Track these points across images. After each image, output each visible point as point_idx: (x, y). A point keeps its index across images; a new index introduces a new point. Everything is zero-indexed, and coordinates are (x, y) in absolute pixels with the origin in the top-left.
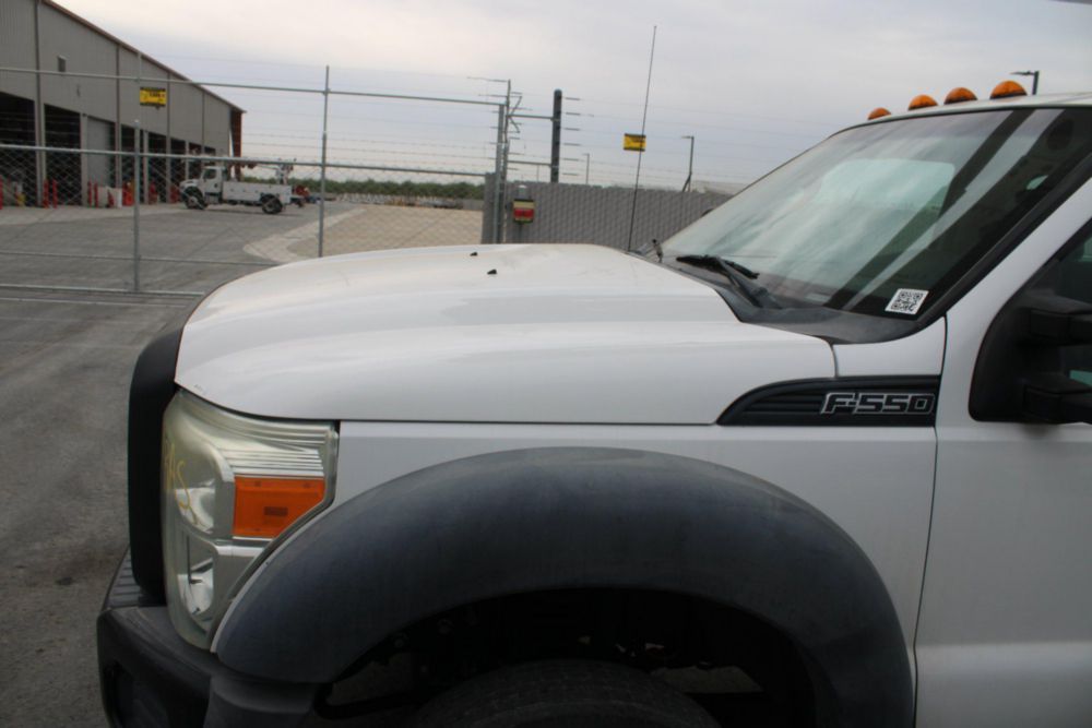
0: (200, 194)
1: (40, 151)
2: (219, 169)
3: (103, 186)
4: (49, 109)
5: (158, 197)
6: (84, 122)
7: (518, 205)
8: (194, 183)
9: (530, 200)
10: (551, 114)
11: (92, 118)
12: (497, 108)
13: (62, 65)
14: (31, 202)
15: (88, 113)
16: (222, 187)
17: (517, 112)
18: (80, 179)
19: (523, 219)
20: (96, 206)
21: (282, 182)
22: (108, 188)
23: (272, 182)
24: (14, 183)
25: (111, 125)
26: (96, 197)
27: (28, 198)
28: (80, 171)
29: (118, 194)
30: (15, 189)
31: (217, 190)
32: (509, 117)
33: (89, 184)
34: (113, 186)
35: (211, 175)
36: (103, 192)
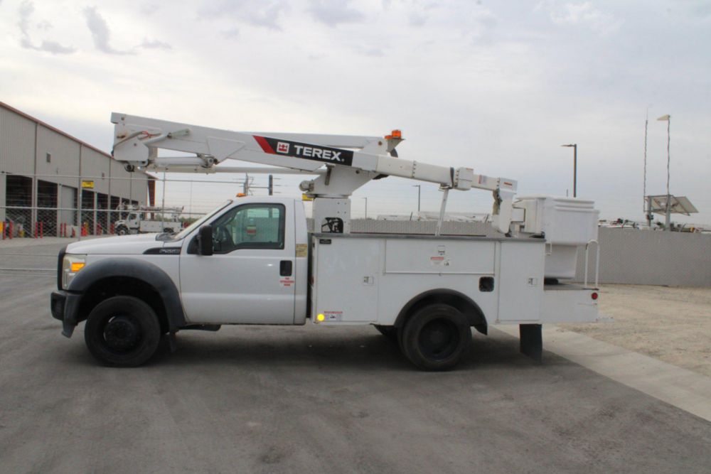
0: (127, 229)
1: (34, 210)
2: (138, 214)
3: (70, 225)
4: (40, 182)
5: (102, 231)
6: (59, 188)
7: (249, 228)
8: (124, 222)
9: (255, 226)
10: (268, 186)
11: (64, 186)
12: (242, 185)
13: (48, 158)
14: (27, 235)
15: (63, 184)
16: (140, 224)
17: (252, 186)
18: (56, 221)
19: (252, 234)
20: (65, 236)
21: (175, 221)
22: (72, 226)
23: (170, 221)
24: (18, 225)
25: (76, 190)
26: (65, 232)
27: (26, 233)
28: (56, 218)
29: (78, 229)
30: (19, 228)
31: (137, 226)
32: (248, 188)
33: (61, 225)
34: (75, 224)
35: (133, 217)
36: (69, 228)
